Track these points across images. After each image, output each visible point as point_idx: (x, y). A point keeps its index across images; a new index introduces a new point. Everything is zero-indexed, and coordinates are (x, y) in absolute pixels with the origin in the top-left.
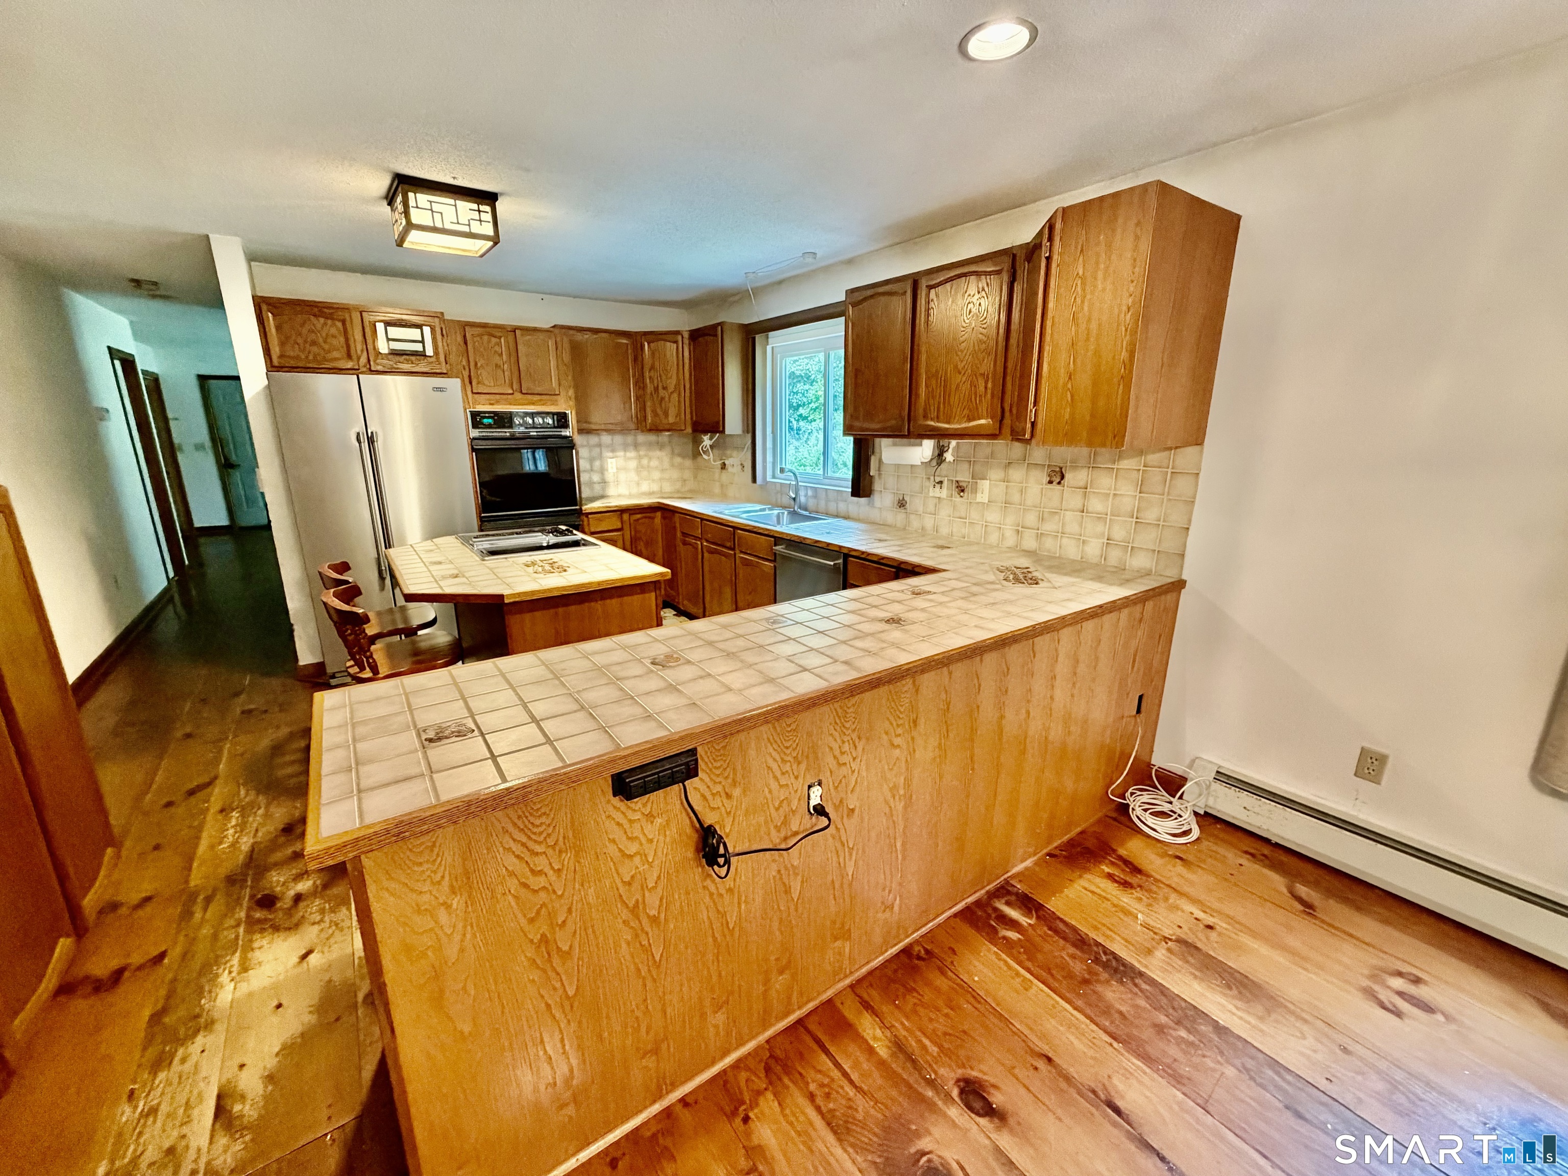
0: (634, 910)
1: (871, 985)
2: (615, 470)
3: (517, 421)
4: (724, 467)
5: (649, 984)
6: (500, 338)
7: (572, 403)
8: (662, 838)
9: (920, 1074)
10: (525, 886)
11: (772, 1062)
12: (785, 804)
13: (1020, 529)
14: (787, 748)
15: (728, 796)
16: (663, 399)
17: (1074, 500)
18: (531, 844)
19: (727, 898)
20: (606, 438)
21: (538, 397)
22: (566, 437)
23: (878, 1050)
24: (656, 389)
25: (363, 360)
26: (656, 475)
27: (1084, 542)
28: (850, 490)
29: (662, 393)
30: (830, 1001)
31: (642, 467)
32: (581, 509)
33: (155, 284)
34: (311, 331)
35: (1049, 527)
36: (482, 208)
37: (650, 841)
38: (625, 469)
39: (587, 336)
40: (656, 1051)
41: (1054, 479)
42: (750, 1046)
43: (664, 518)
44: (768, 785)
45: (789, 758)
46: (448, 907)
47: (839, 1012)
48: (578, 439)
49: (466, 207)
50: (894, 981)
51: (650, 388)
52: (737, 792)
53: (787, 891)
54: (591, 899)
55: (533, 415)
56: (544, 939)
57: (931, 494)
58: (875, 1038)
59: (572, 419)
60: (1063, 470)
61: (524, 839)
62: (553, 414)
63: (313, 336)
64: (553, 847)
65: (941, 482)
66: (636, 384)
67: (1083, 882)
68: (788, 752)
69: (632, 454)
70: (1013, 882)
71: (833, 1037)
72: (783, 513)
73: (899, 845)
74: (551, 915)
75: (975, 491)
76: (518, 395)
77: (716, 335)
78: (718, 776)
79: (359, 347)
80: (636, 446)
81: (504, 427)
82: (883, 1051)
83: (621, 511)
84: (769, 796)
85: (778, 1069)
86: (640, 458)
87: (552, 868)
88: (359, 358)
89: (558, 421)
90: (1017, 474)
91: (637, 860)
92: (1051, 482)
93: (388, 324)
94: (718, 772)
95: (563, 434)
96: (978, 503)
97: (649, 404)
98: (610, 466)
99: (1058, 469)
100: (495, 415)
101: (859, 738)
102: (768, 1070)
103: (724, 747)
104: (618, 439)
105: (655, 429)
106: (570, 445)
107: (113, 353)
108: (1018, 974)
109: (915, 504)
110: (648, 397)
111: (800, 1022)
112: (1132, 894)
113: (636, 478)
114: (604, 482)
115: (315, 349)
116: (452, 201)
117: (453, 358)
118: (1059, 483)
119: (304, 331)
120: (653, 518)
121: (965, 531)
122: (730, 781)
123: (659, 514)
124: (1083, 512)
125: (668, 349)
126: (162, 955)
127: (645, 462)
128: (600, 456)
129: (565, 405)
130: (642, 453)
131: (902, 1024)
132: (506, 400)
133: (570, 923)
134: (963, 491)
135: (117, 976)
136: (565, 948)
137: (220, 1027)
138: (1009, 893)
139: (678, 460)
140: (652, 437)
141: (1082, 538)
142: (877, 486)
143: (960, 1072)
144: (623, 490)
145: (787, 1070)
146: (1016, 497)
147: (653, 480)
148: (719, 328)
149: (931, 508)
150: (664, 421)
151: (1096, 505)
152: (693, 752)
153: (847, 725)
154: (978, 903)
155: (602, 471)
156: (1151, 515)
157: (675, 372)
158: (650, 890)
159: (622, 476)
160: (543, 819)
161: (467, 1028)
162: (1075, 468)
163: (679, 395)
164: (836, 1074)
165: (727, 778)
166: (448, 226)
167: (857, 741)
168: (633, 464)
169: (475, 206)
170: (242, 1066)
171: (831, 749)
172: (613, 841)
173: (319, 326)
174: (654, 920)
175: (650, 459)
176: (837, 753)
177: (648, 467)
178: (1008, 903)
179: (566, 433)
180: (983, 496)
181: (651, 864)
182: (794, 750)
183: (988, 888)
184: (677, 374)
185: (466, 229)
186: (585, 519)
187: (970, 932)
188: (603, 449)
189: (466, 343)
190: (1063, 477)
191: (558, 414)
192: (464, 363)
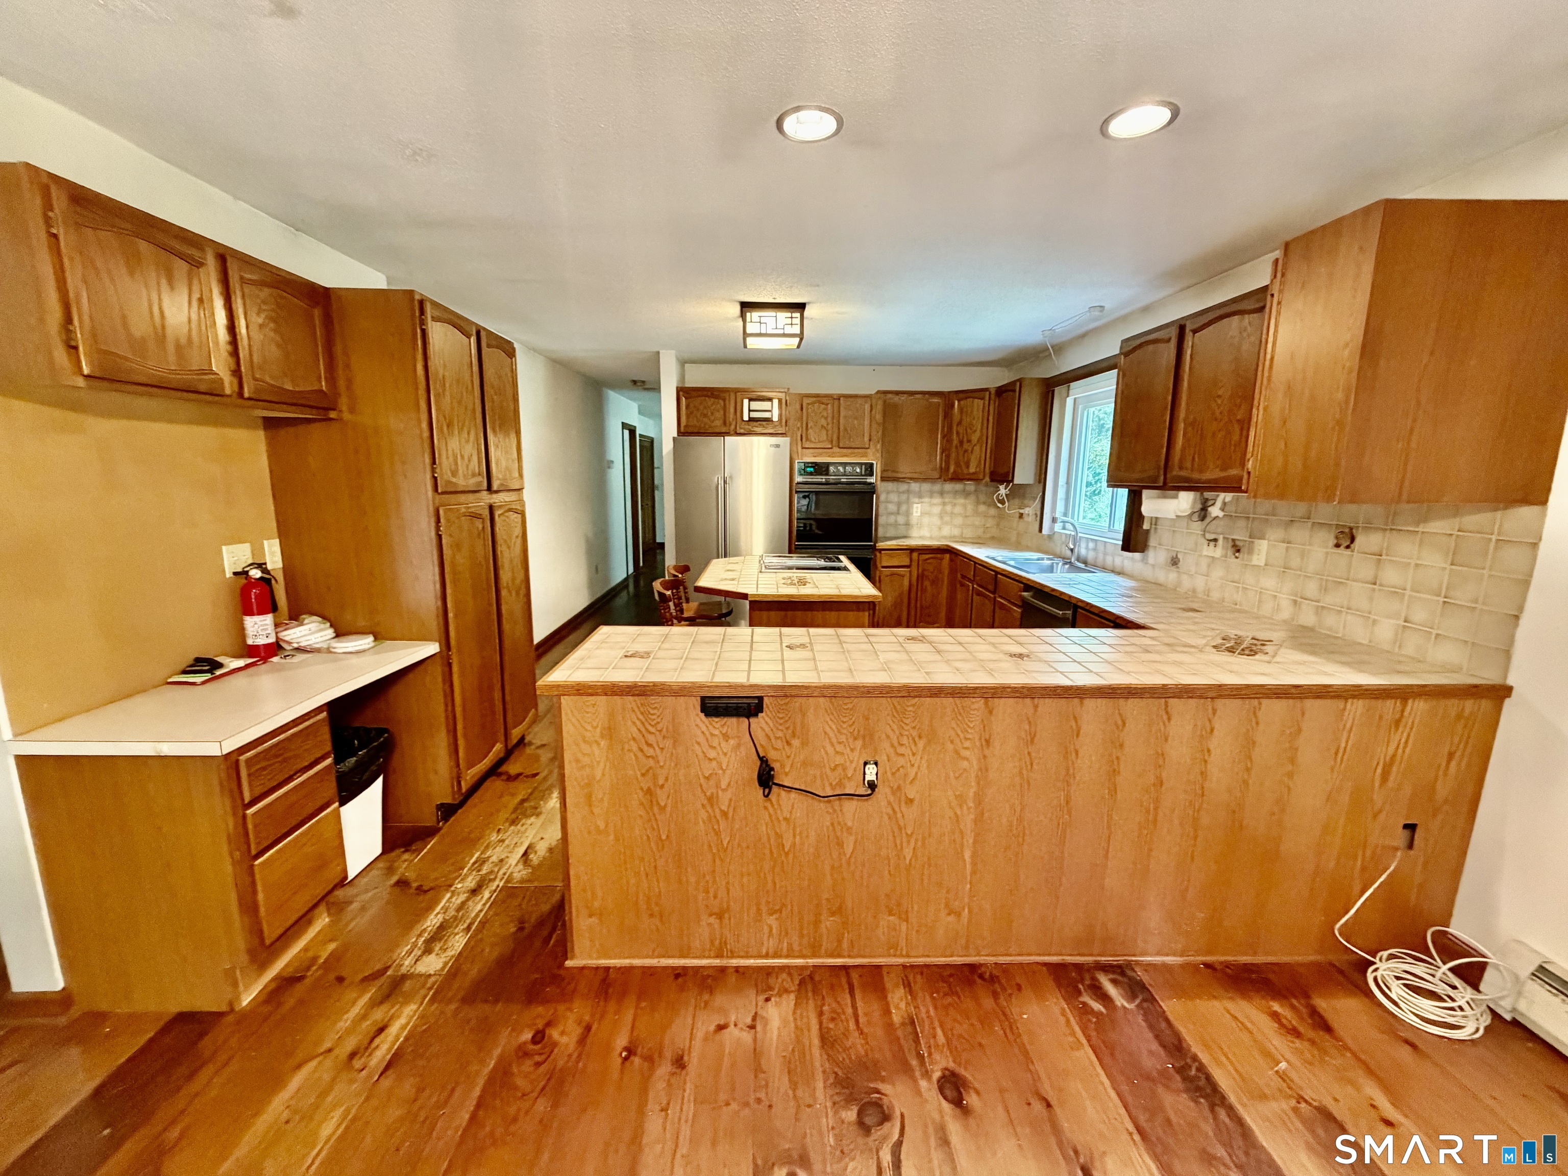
0: (711, 800)
1: (922, 973)
2: (919, 514)
3: (832, 469)
4: (1021, 516)
5: (718, 862)
6: (827, 404)
7: (879, 455)
8: (733, 755)
9: (916, 1047)
10: (641, 750)
11: (808, 979)
12: (840, 770)
13: (1299, 600)
14: (844, 722)
15: (788, 743)
16: (966, 451)
17: (1365, 570)
18: (647, 724)
19: (784, 824)
20: (915, 486)
21: (850, 451)
22: (871, 484)
23: (894, 1015)
24: (961, 442)
25: (733, 427)
26: (959, 520)
27: (1375, 621)
28: (1121, 543)
29: (966, 446)
30: (879, 967)
31: (946, 513)
32: (875, 545)
33: (643, 382)
34: (705, 408)
35: (1331, 599)
36: (794, 315)
37: (725, 754)
38: (928, 514)
39: (904, 397)
40: (720, 917)
41: (1341, 542)
42: (799, 962)
43: (951, 560)
44: (824, 748)
45: (845, 731)
46: (598, 744)
47: (882, 977)
48: (881, 487)
49: (783, 316)
50: (944, 981)
51: (955, 441)
52: (796, 743)
53: (840, 844)
54: (682, 778)
55: (845, 465)
56: (649, 790)
57: (1205, 553)
58: (897, 1008)
59: (877, 469)
60: (1354, 531)
61: (643, 720)
62: (861, 464)
63: (705, 412)
64: (660, 731)
65: (1215, 540)
66: (943, 437)
67: (1230, 1005)
68: (845, 726)
69: (937, 500)
70: (1137, 969)
71: (864, 987)
72: (1057, 564)
73: (967, 855)
74: (655, 777)
75: (1251, 552)
76: (836, 450)
77: (1014, 391)
78: (781, 724)
79: (732, 416)
80: (942, 493)
81: (821, 474)
82: (896, 1018)
83: (911, 550)
84: (825, 756)
85: (810, 987)
86: (944, 504)
87: (658, 746)
88: (730, 425)
89: (866, 470)
90: (1299, 534)
91: (714, 764)
92: (1338, 546)
93: (751, 400)
94: (782, 721)
95: (868, 481)
96: (1254, 566)
97: (953, 455)
98: (915, 510)
99: (1347, 530)
100: (815, 465)
101: (920, 737)
102: (802, 983)
103: (786, 704)
104: (926, 486)
105: (957, 478)
106: (871, 490)
107: (625, 426)
108: (1073, 1034)
109: (1187, 562)
110: (954, 450)
111: (845, 968)
112: (1292, 1042)
113: (938, 522)
114: (907, 524)
115: (705, 420)
116: (773, 314)
117: (790, 423)
118: (1348, 547)
119: (701, 407)
120: (941, 559)
121: (1238, 597)
122: (790, 731)
123: (947, 556)
124: (1375, 584)
125: (975, 405)
126: (537, 774)
127: (949, 508)
128: (908, 501)
129: (874, 458)
130: (947, 500)
131: (928, 1012)
132: (827, 453)
133: (666, 786)
134: (1238, 551)
135: (519, 775)
136: (663, 804)
137: (542, 817)
138: (1123, 974)
139: (982, 508)
140: (958, 486)
141: (1373, 617)
142: (1152, 542)
143: (951, 1065)
144: (925, 532)
145: (815, 992)
146: (1295, 561)
147: (955, 526)
148: (1018, 384)
149: (1204, 567)
150: (965, 471)
151: (1391, 576)
152: (760, 699)
153: (907, 721)
154: (1078, 967)
155: (908, 514)
156: (1461, 596)
157: (979, 427)
158: (723, 790)
159: (926, 520)
160: (655, 711)
161: (602, 825)
162: (1367, 529)
163: (981, 447)
164: (849, 1011)
165: (787, 728)
166: (770, 331)
167: (917, 739)
168: (937, 510)
169: (789, 315)
170: (542, 839)
171: (888, 737)
172: (698, 743)
173: (710, 403)
174: (725, 814)
175: (955, 505)
176: (896, 744)
177: (952, 513)
178: (1114, 982)
179: (872, 480)
180: (1259, 559)
181: (724, 771)
182: (850, 726)
183: (1099, 958)
184: (982, 429)
185: (781, 332)
186: (878, 554)
187: (1051, 983)
188: (911, 496)
189: (802, 409)
190: (1353, 539)
191: (866, 464)
192: (799, 425)
